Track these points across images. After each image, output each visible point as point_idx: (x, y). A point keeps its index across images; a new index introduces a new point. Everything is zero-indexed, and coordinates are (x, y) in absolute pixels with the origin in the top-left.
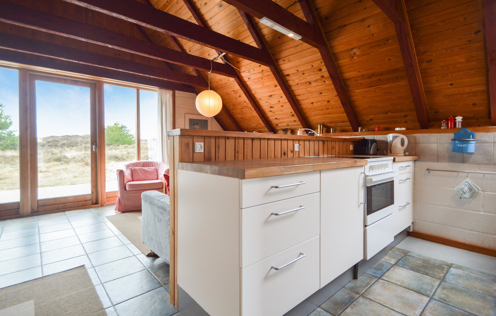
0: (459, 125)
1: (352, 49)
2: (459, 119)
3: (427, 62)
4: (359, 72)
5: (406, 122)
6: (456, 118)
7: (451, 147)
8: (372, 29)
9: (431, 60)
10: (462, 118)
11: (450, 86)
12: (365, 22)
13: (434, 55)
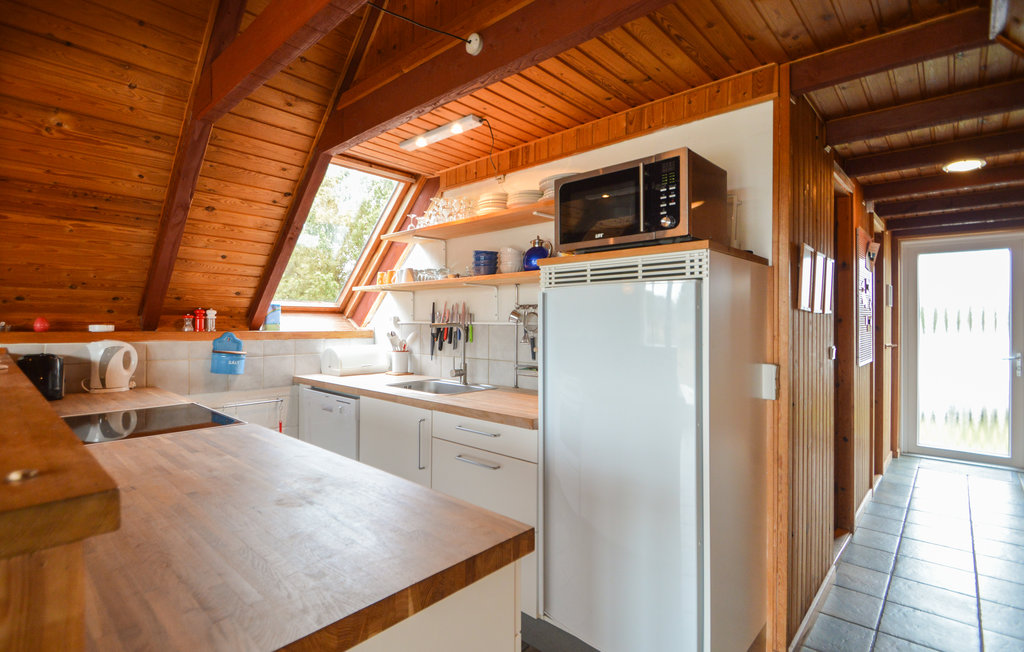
0: (211, 325)
1: (57, 110)
2: (212, 314)
3: (207, 208)
4: (48, 171)
5: (110, 311)
6: (208, 312)
7: (209, 364)
8: (137, 98)
9: (213, 209)
10: (215, 312)
11: (220, 259)
12: (130, 72)
13: (222, 201)
